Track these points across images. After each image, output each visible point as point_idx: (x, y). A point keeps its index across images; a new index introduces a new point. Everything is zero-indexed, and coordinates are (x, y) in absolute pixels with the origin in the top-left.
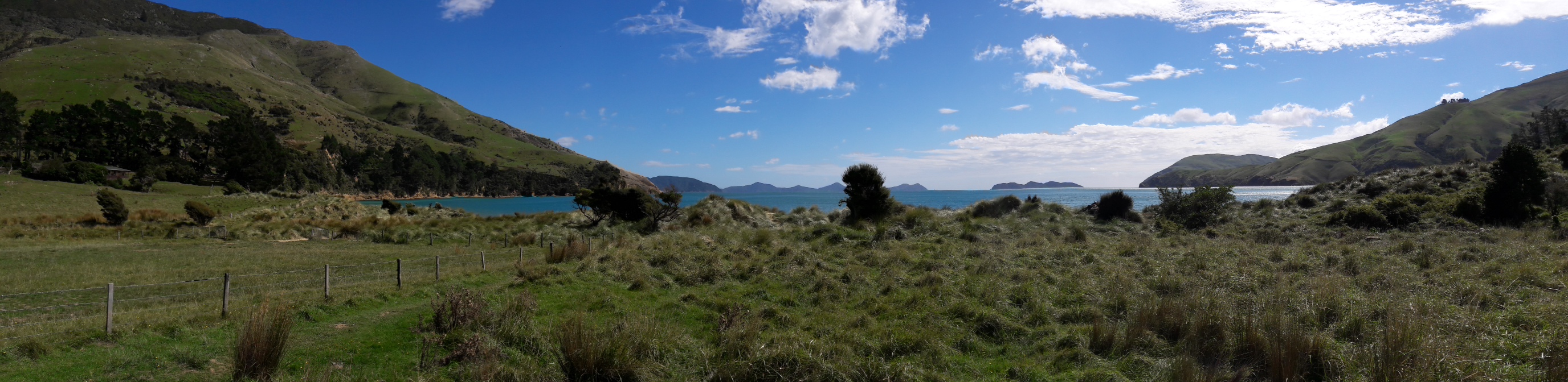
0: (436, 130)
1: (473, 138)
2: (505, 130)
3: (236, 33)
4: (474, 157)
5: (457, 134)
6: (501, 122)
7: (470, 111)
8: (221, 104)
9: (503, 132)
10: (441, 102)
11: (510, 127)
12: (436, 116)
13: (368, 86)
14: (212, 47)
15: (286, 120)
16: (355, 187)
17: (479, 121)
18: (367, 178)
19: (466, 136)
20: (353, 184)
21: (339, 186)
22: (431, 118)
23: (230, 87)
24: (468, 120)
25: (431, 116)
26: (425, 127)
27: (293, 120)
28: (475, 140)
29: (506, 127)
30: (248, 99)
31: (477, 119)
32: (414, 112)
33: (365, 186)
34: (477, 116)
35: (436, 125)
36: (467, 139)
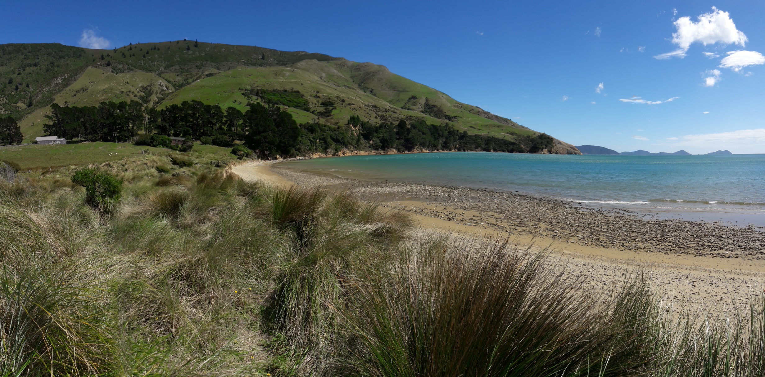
0: (435, 112)
1: (456, 116)
2: (478, 112)
3: (315, 61)
4: (454, 128)
5: (448, 114)
6: (478, 107)
7: (456, 101)
8: (290, 101)
9: (478, 113)
10: (441, 96)
11: (483, 110)
12: (435, 104)
13: (393, 88)
14: (295, 70)
15: (331, 108)
16: (370, 147)
17: (461, 106)
18: (378, 141)
19: (452, 115)
20: (368, 145)
21: (357, 146)
22: (433, 105)
23: (299, 90)
24: (455, 106)
25: (432, 104)
26: (428, 110)
27: (335, 108)
28: (457, 118)
29: (480, 110)
30: (309, 97)
31: (460, 106)
32: (423, 101)
33: (377, 146)
34: (461, 104)
35: (435, 109)
36: (453, 117)
